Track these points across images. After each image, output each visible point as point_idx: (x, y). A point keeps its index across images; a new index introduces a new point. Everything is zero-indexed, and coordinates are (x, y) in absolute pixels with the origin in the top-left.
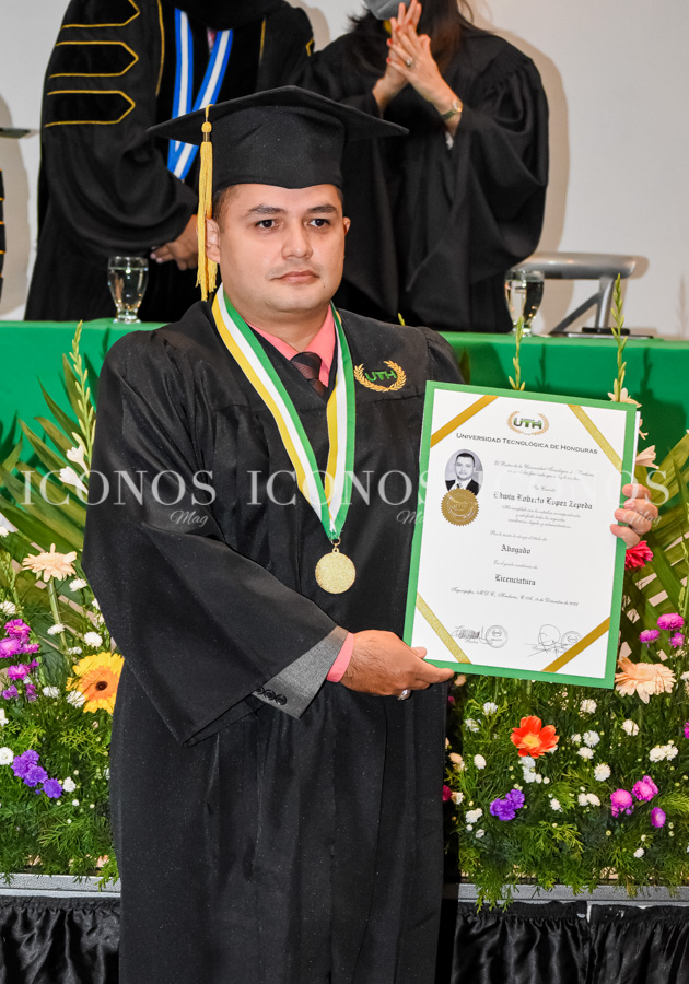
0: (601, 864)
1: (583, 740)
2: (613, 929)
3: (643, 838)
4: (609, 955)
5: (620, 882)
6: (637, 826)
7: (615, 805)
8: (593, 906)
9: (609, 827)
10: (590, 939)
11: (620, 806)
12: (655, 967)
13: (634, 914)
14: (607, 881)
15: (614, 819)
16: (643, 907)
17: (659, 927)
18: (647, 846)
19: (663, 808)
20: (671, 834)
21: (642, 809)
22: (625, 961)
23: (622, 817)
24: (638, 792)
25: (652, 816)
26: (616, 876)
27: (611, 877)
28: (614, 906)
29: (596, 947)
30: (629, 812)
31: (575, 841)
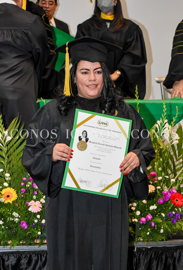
0: (138, 237)
1: (132, 205)
2: (142, 253)
3: (149, 229)
4: (141, 260)
5: (143, 241)
6: (147, 227)
7: (142, 221)
8: (136, 248)
9: (140, 227)
10: (136, 256)
11: (143, 221)
12: (153, 263)
13: (147, 249)
14: (140, 241)
15: (141, 225)
16: (149, 247)
17: (153, 252)
18: (150, 231)
19: (154, 222)
20: (156, 228)
21: (148, 222)
22: (145, 261)
23: (143, 224)
24: (148, 218)
25: (151, 224)
26: (142, 240)
27: (141, 240)
28: (142, 247)
29: (138, 258)
30: (145, 223)
31: (132, 231)
